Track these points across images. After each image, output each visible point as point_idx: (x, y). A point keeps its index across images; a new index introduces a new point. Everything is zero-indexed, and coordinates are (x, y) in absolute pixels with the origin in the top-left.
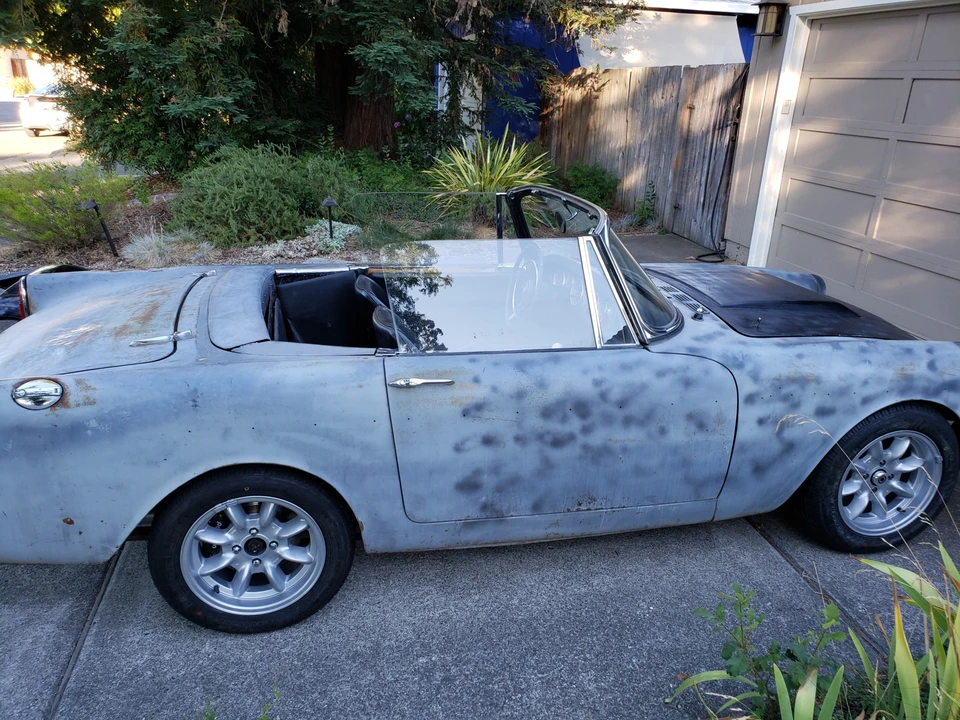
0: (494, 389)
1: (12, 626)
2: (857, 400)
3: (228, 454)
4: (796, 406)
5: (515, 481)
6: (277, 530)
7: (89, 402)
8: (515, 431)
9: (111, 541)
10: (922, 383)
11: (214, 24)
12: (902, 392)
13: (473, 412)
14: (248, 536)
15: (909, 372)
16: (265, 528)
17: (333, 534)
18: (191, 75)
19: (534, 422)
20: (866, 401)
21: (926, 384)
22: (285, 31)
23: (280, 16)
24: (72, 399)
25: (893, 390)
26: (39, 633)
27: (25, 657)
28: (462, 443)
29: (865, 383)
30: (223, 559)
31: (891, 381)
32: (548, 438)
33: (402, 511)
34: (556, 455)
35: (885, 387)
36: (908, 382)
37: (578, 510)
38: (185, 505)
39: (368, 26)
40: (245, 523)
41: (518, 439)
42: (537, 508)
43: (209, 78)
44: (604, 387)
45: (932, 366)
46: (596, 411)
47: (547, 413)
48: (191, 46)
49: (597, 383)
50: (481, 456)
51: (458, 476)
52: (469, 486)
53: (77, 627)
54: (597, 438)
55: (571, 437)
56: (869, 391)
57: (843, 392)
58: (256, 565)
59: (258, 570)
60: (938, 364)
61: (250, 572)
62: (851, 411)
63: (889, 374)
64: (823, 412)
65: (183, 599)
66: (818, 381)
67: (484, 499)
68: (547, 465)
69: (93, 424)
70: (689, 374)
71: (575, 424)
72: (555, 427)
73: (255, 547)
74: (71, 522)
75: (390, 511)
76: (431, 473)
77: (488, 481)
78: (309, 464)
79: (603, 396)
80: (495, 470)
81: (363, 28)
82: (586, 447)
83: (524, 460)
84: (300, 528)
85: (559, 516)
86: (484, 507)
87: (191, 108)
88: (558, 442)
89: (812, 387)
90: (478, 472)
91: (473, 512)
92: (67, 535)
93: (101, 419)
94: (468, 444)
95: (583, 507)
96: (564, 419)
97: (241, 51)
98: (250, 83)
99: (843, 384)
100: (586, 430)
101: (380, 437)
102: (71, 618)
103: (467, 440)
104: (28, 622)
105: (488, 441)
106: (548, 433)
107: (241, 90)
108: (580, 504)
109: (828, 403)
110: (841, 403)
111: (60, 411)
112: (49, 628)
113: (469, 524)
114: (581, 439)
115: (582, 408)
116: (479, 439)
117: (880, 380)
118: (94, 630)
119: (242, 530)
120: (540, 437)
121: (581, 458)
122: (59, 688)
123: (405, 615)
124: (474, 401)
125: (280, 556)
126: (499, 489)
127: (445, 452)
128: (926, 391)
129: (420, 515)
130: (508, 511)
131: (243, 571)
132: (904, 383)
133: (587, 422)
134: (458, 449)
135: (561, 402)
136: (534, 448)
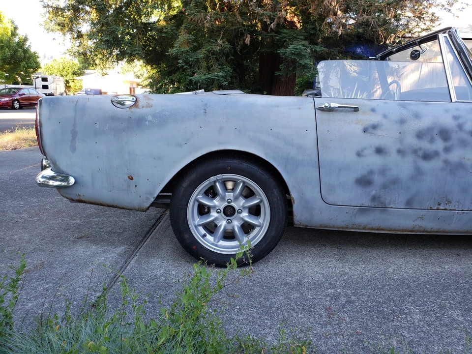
0: (385, 116)
1: (96, 252)
3: (220, 143)
5: (396, 181)
6: (242, 202)
7: (149, 106)
8: (397, 146)
9: (151, 194)
11: (216, 41)
13: (371, 130)
14: (226, 204)
16: (236, 198)
17: (275, 205)
18: (204, 64)
19: (411, 141)
22: (249, 42)
23: (247, 37)
24: (140, 104)
26: (108, 256)
27: (99, 265)
28: (362, 151)
30: (211, 216)
32: (420, 153)
33: (319, 194)
34: (425, 165)
37: (438, 209)
38: (193, 176)
39: (288, 40)
40: (225, 195)
41: (400, 152)
42: (409, 204)
43: (212, 66)
44: (460, 121)
46: (455, 136)
47: (420, 135)
48: (205, 52)
49: (456, 118)
50: (374, 161)
51: (358, 174)
52: (364, 182)
53: (128, 257)
54: (455, 156)
55: (437, 154)
58: (228, 223)
59: (229, 227)
61: (225, 227)
65: (186, 236)
67: (374, 192)
68: (418, 173)
69: (150, 118)
71: (439, 145)
72: (425, 145)
73: (229, 211)
74: (132, 179)
75: (312, 193)
76: (340, 169)
77: (378, 179)
78: (266, 154)
79: (460, 127)
80: (383, 171)
81: (285, 41)
82: (446, 162)
83: (403, 167)
84: (256, 202)
85: (424, 212)
86: (374, 199)
87: (203, 77)
88: (427, 157)
90: (371, 172)
91: (367, 202)
92: (129, 186)
93: (154, 116)
94: (366, 152)
95: (441, 207)
96: (432, 141)
97: (227, 55)
98: (229, 69)
100: (447, 150)
101: (310, 141)
102: (125, 252)
103: (365, 148)
104: (104, 252)
105: (379, 151)
106: (420, 149)
107: (226, 72)
108: (439, 204)
111: (134, 109)
112: (113, 255)
113: (363, 210)
114: (443, 156)
115: (445, 134)
116: (373, 149)
118: (136, 258)
119: (223, 199)
120: (415, 152)
121: (442, 169)
122: (115, 279)
123: (317, 269)
124: (371, 123)
125: (242, 219)
126: (385, 187)
127: (351, 156)
129: (331, 199)
130: (390, 203)
131: (221, 226)
133: (448, 144)
134: (359, 154)
135: (430, 130)
136: (410, 159)
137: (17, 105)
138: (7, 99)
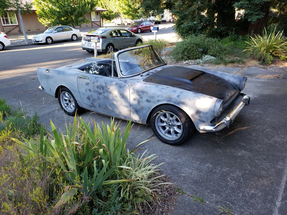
0: (91, 81)
2: (156, 100)
4: (142, 98)
6: (72, 99)
7: (51, 72)
8: (93, 89)
9: (54, 94)
10: (174, 100)
12: (168, 101)
13: (87, 84)
15: (171, 96)
19: (96, 89)
20: (158, 101)
21: (175, 101)
25: (165, 100)
29: (158, 96)
31: (165, 97)
33: (81, 100)
34: (100, 96)
35: (163, 99)
36: (170, 99)
40: (68, 97)
41: (94, 91)
42: (99, 107)
45: (178, 96)
47: (98, 87)
49: (105, 83)
50: (89, 93)
51: (87, 96)
55: (102, 93)
56: (159, 98)
57: (152, 97)
58: (70, 104)
60: (180, 96)
62: (154, 102)
63: (165, 95)
64: (148, 101)
66: (147, 93)
67: (91, 102)
70: (121, 85)
71: (102, 91)
73: (70, 101)
76: (83, 94)
77: (91, 98)
79: (106, 86)
80: (92, 96)
82: (104, 96)
85: (103, 110)
88: (100, 94)
89: (145, 94)
90: (89, 96)
95: (107, 109)
96: (100, 89)
99: (153, 95)
100: (104, 92)
101: (76, 86)
103: (87, 89)
105: (90, 90)
109: (149, 99)
110: (152, 100)
113: (91, 106)
115: (103, 88)
117: (162, 96)
120: (97, 92)
121: (104, 98)
124: (88, 82)
126: (93, 100)
127: (84, 91)
128: (175, 102)
129: (84, 102)
130: (95, 106)
132: (169, 99)
133: (104, 91)
134: (86, 91)
135: (100, 86)
136: (96, 94)
137: (139, 31)
138: (135, 28)
